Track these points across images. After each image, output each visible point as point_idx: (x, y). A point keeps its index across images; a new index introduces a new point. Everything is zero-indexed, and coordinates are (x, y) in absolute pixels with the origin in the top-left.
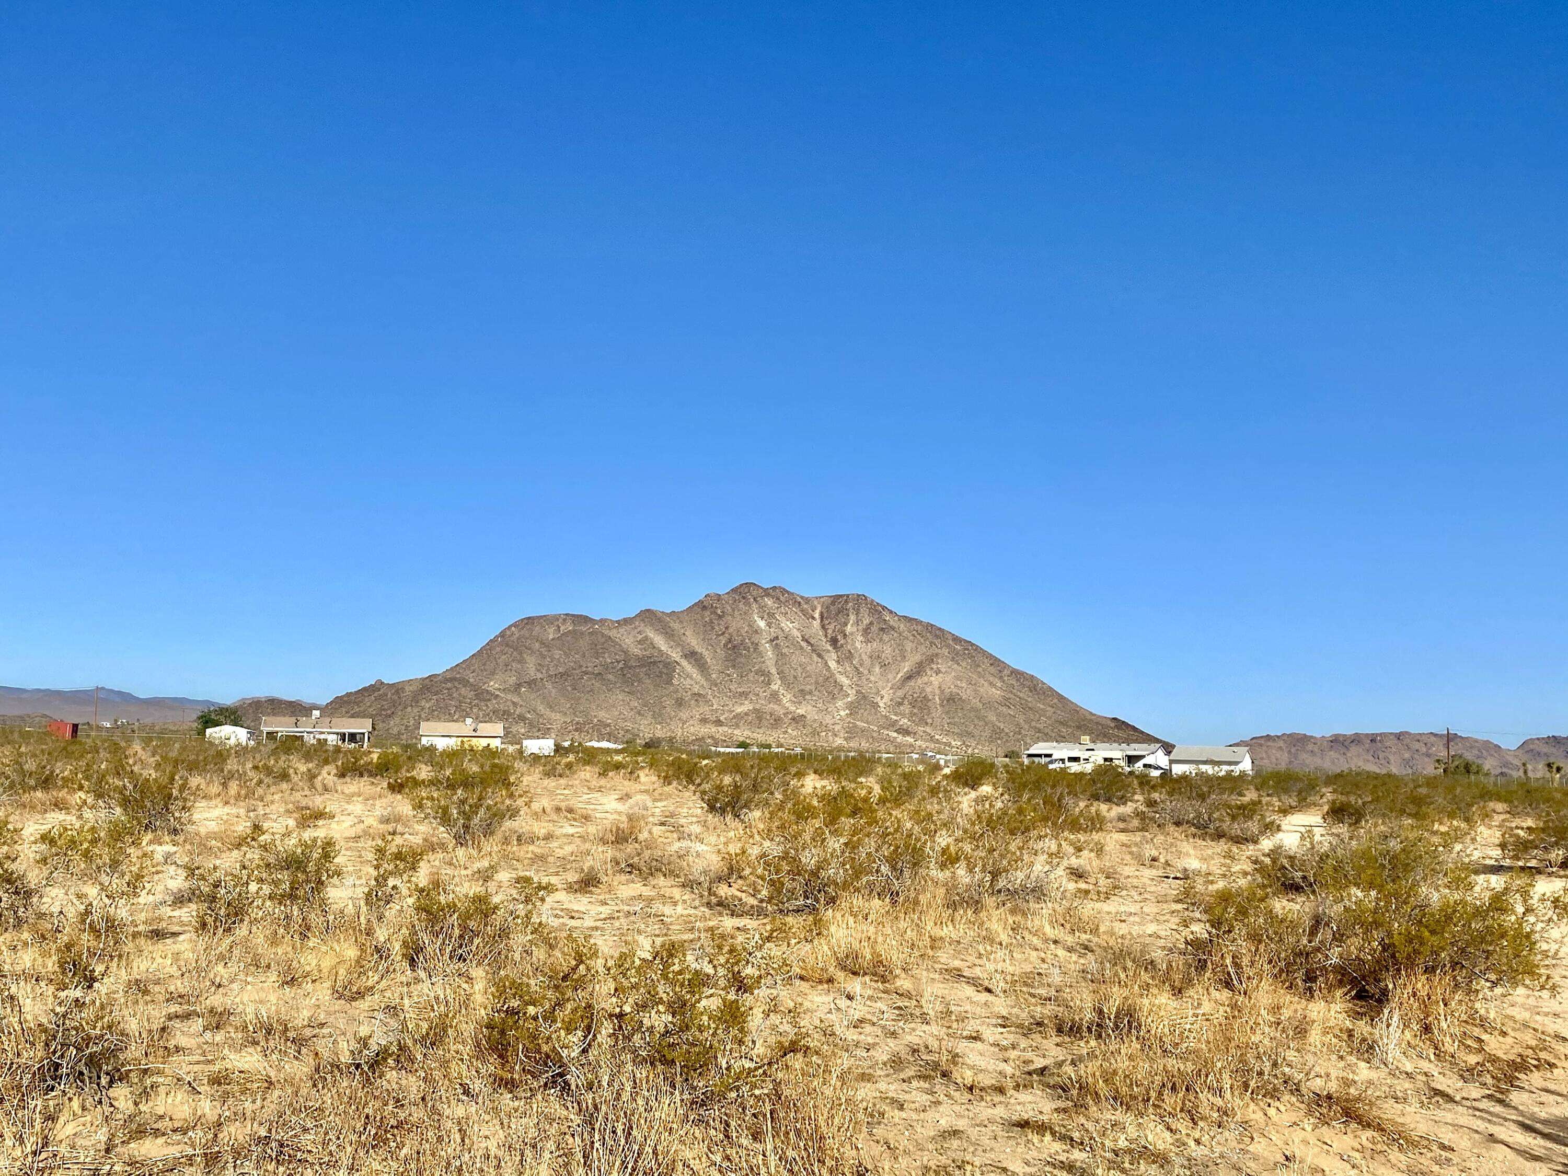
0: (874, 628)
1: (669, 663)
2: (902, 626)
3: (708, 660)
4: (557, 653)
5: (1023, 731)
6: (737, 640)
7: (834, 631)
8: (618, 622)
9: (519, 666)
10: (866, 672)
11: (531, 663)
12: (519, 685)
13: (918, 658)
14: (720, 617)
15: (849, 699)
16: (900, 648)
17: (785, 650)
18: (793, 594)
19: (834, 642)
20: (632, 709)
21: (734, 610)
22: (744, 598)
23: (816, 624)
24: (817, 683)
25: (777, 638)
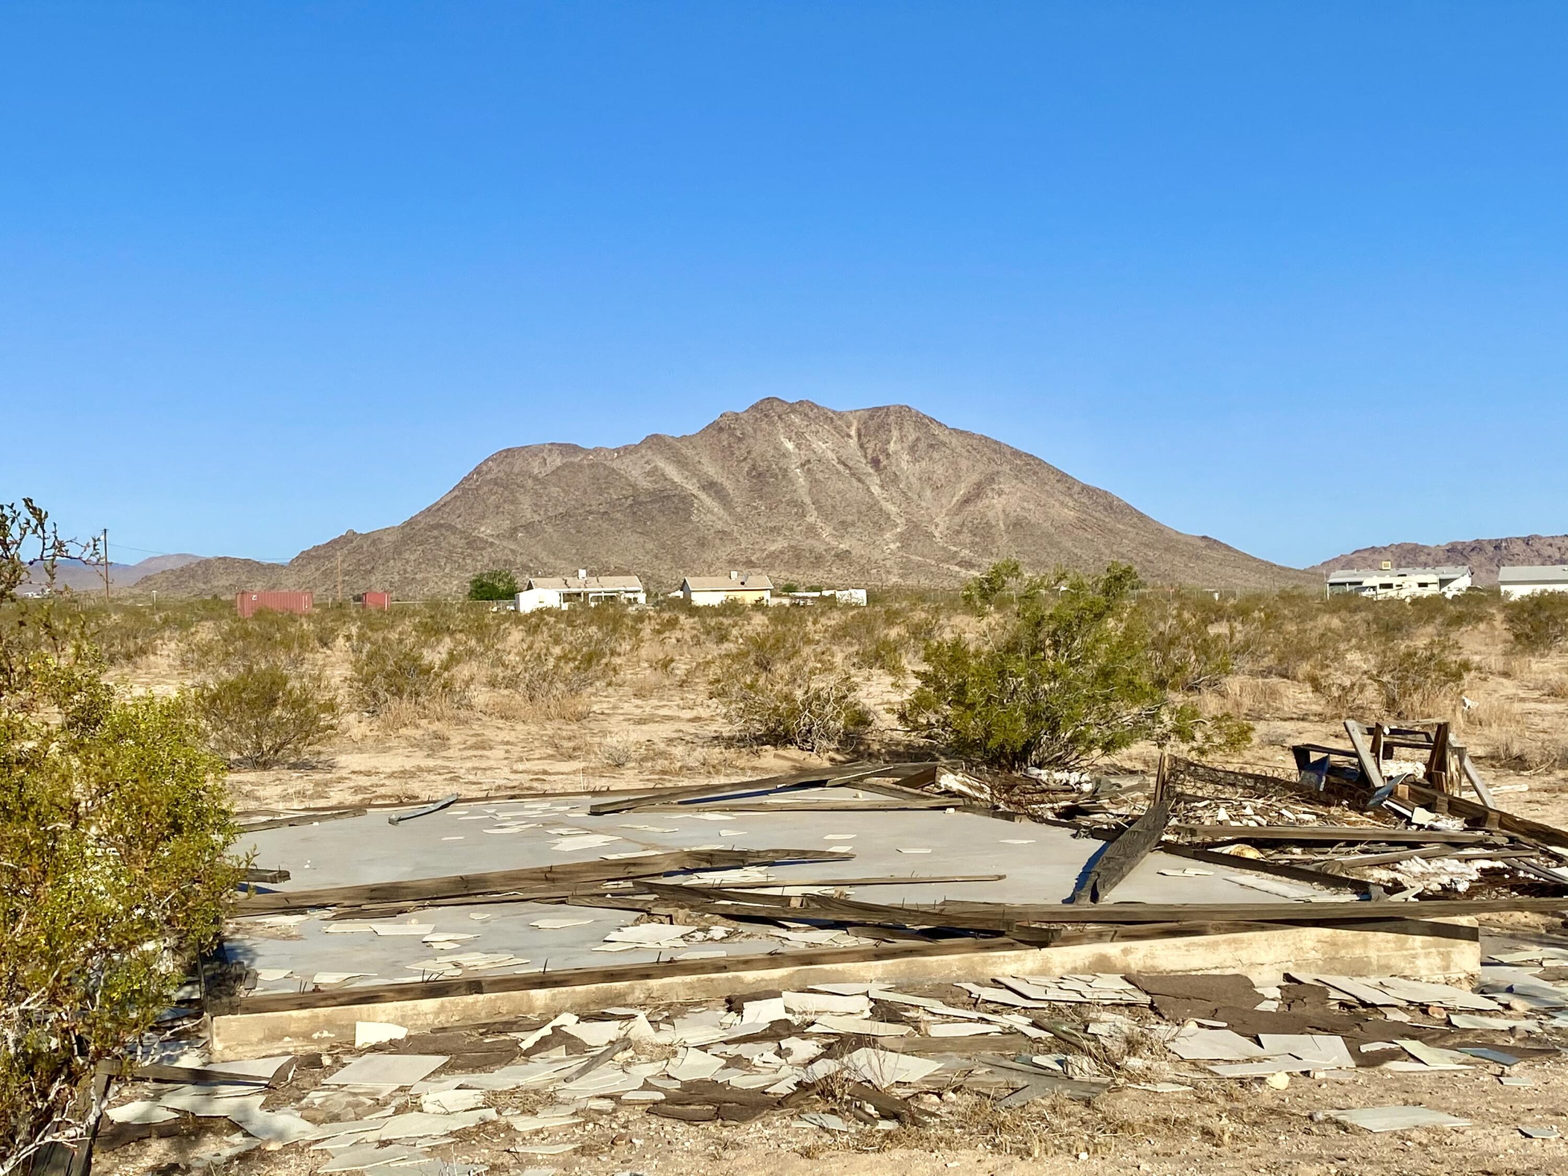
0: (922, 445)
1: (685, 497)
2: (954, 441)
3: (731, 492)
4: (554, 491)
5: (1104, 558)
6: (762, 466)
7: (874, 450)
8: (617, 450)
9: (512, 507)
10: (915, 497)
11: (526, 502)
12: (515, 530)
13: (975, 477)
14: (740, 440)
15: (899, 530)
16: (954, 467)
17: (820, 476)
18: (823, 408)
19: (875, 463)
20: (647, 553)
21: (755, 431)
22: (766, 416)
23: (853, 442)
24: (860, 512)
25: (809, 461)
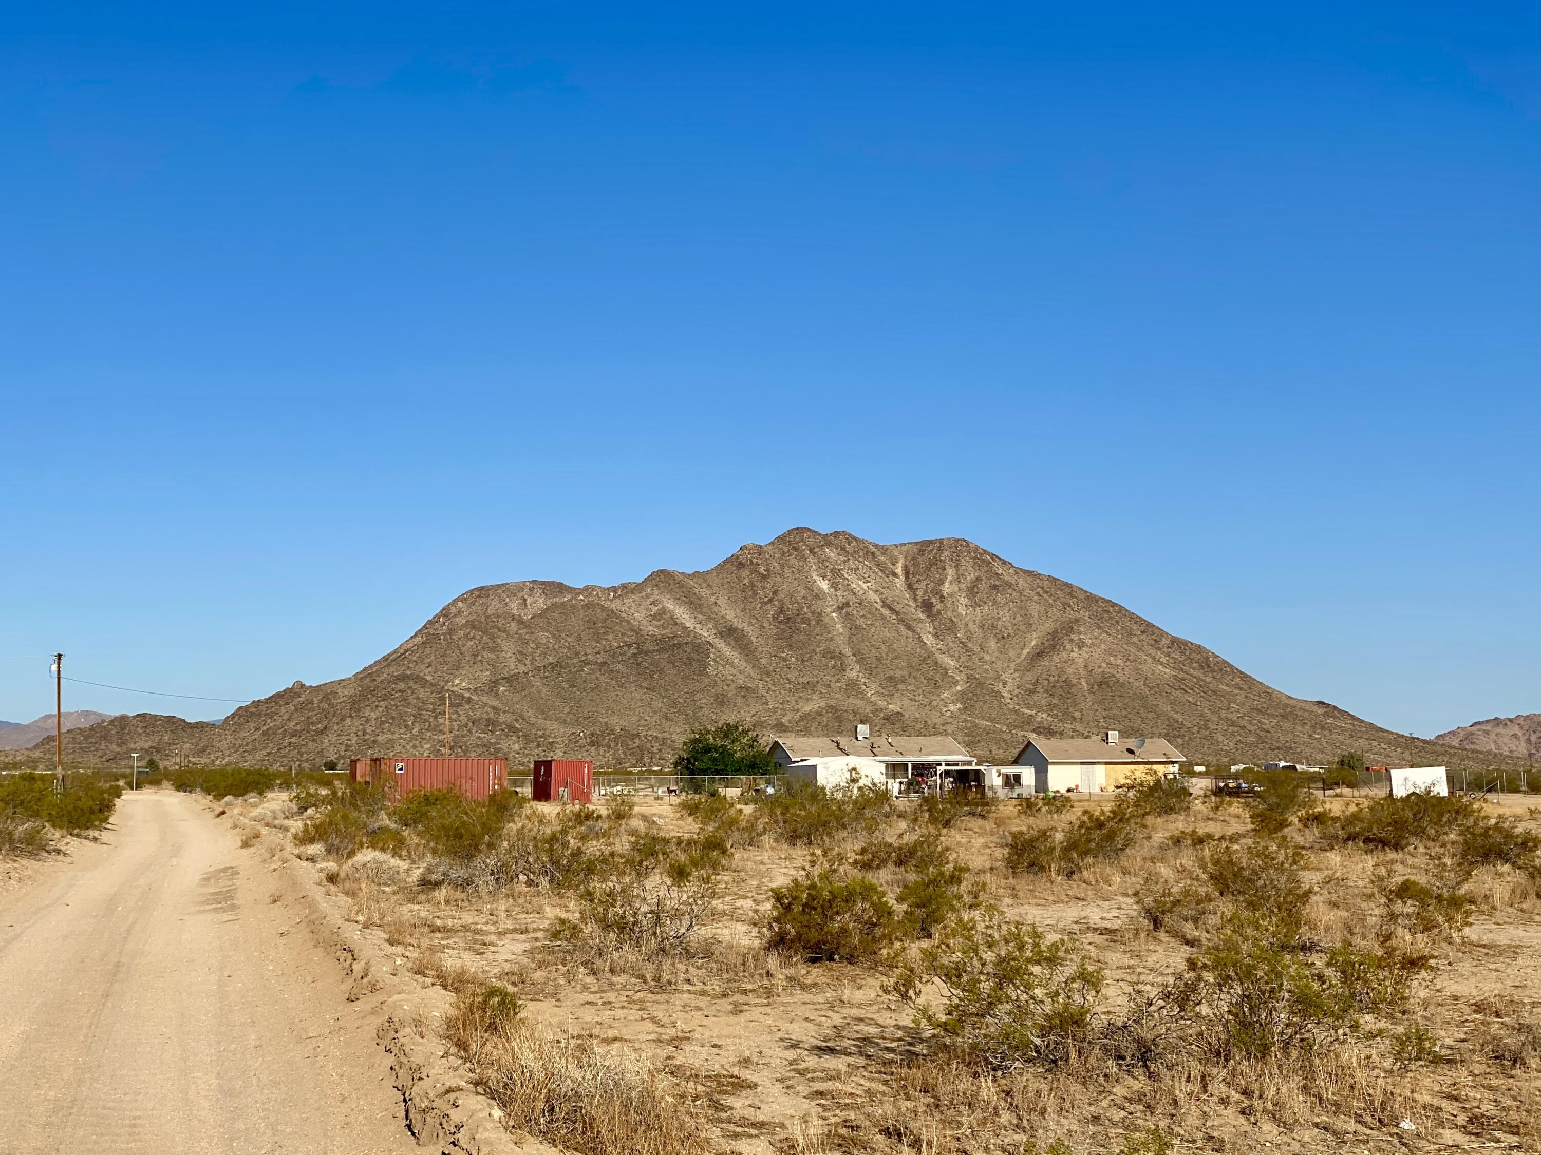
0: (983, 586)
1: (699, 646)
2: (1021, 581)
3: (754, 639)
4: (543, 636)
5: (1210, 725)
6: (792, 610)
7: (926, 592)
8: (614, 589)
9: (492, 656)
10: (977, 649)
11: (509, 651)
12: (495, 683)
13: (1049, 626)
14: (764, 577)
15: (959, 688)
16: (1023, 612)
17: (860, 622)
18: (862, 541)
19: (927, 606)
20: (655, 712)
21: (782, 568)
22: (795, 549)
23: (900, 582)
24: (910, 666)
25: (847, 604)
